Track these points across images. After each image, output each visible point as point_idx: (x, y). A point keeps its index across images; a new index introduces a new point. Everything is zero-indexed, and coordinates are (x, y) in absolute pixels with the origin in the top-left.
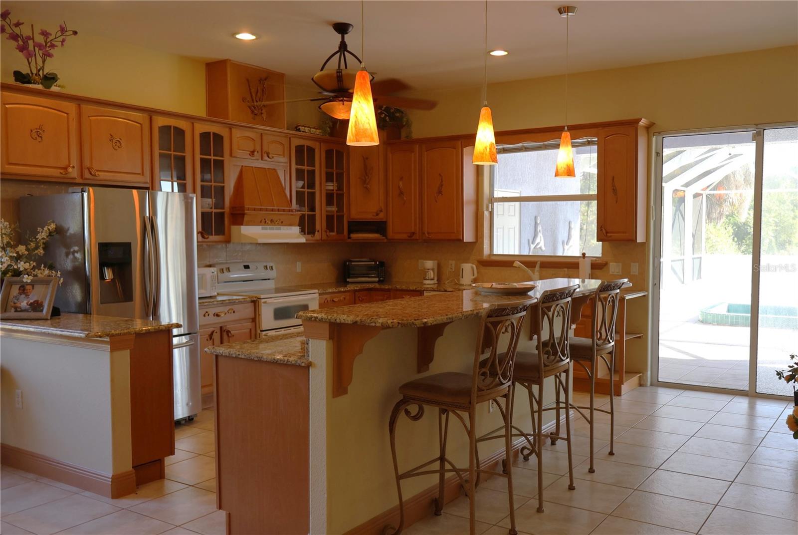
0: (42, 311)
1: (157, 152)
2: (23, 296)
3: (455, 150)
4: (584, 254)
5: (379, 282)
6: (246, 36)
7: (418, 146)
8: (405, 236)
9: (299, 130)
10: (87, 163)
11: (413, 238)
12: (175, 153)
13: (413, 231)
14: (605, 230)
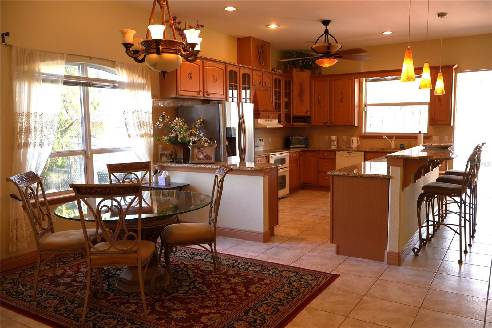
0: (211, 159)
1: (228, 83)
2: (200, 153)
3: (350, 80)
4: (420, 132)
5: (306, 147)
6: (273, 26)
7: (329, 78)
8: (321, 124)
9: (274, 71)
10: (206, 90)
11: (326, 124)
12: (234, 84)
13: (326, 121)
14: (435, 120)
